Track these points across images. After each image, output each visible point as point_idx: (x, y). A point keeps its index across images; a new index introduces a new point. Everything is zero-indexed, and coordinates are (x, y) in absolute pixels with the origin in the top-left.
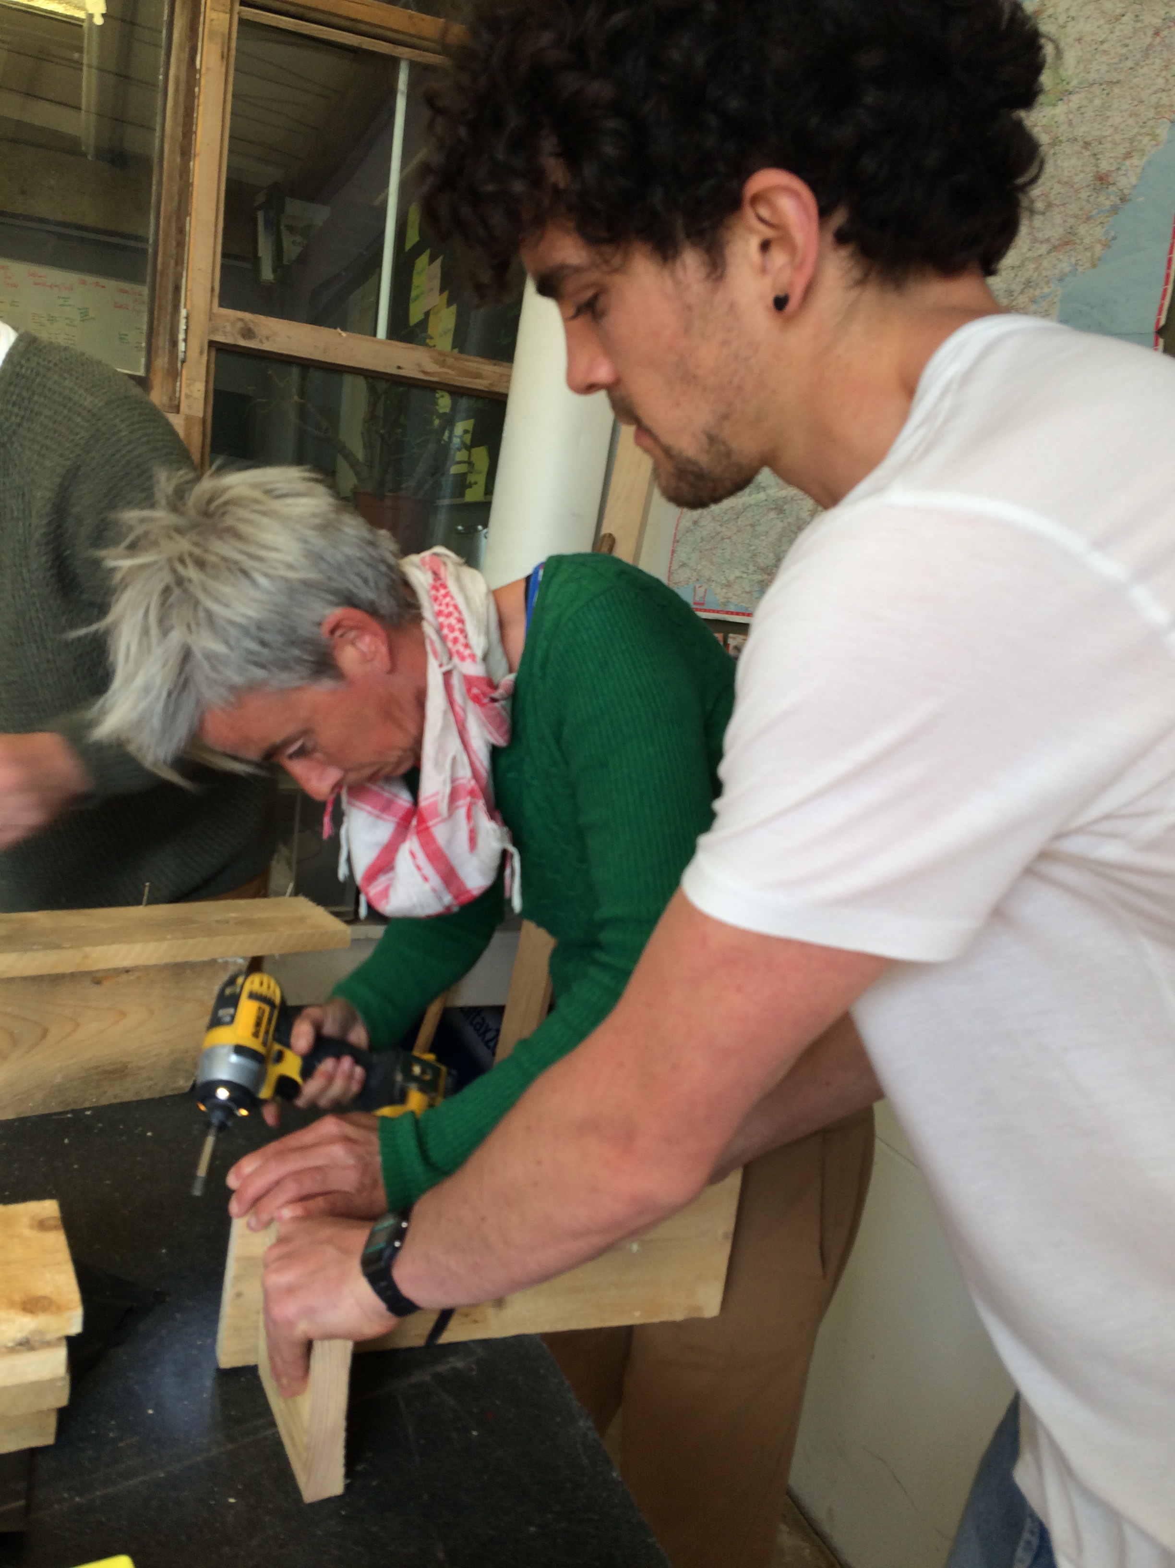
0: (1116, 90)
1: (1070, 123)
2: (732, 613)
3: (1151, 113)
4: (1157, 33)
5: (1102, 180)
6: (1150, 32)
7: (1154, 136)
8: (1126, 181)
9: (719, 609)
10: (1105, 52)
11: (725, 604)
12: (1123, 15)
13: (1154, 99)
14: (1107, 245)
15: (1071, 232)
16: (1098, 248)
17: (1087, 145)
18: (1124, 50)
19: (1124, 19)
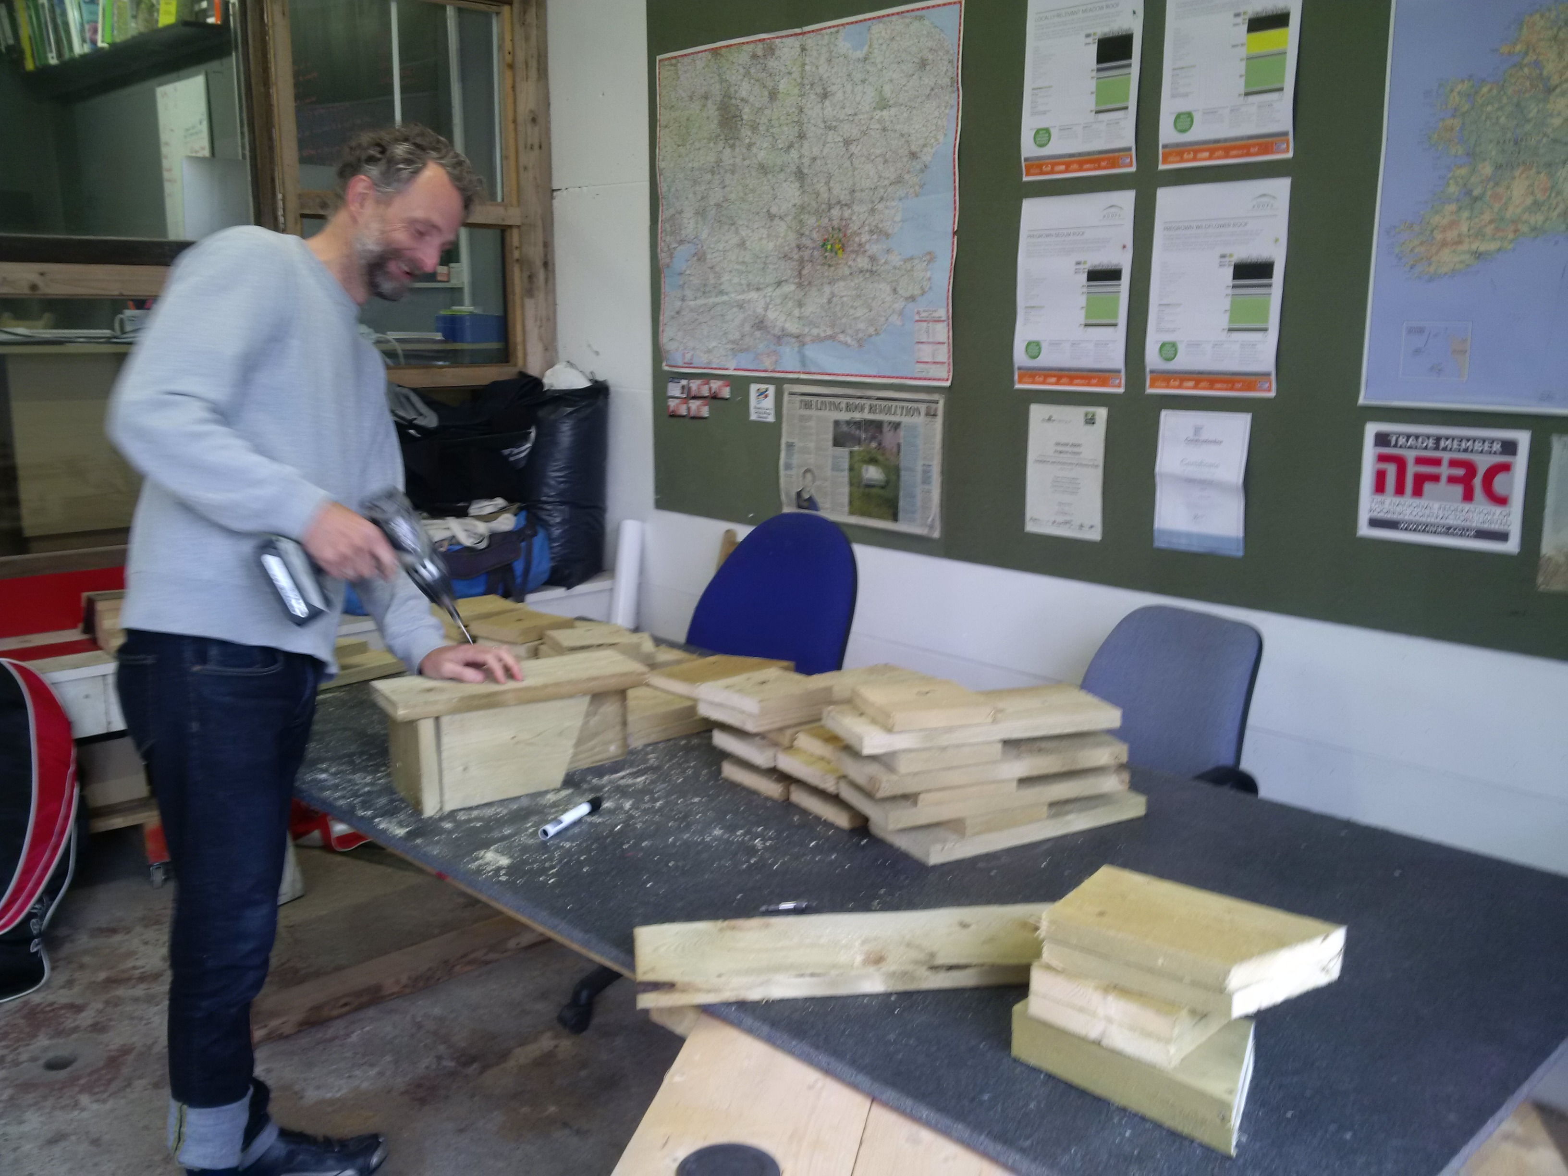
0: (914, 112)
1: (892, 121)
2: (715, 369)
3: (934, 128)
4: (932, 89)
5: (913, 155)
6: (929, 89)
7: (937, 140)
8: (926, 158)
9: (705, 366)
10: (907, 91)
11: (709, 363)
12: (913, 75)
13: (935, 121)
14: (921, 187)
15: (900, 176)
16: (917, 188)
17: (902, 135)
18: (917, 93)
19: (914, 77)
